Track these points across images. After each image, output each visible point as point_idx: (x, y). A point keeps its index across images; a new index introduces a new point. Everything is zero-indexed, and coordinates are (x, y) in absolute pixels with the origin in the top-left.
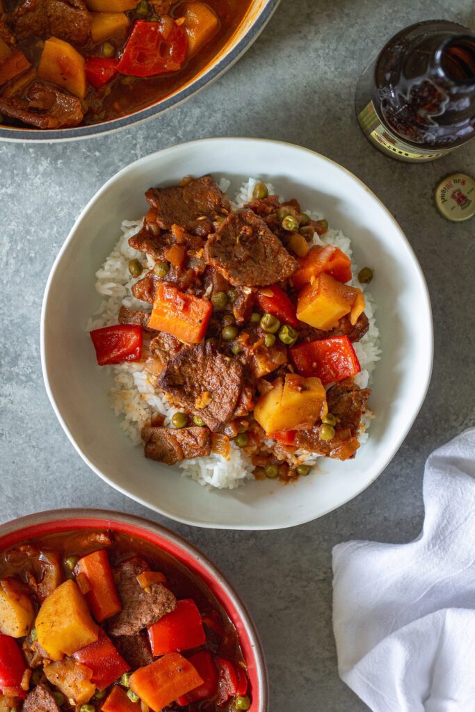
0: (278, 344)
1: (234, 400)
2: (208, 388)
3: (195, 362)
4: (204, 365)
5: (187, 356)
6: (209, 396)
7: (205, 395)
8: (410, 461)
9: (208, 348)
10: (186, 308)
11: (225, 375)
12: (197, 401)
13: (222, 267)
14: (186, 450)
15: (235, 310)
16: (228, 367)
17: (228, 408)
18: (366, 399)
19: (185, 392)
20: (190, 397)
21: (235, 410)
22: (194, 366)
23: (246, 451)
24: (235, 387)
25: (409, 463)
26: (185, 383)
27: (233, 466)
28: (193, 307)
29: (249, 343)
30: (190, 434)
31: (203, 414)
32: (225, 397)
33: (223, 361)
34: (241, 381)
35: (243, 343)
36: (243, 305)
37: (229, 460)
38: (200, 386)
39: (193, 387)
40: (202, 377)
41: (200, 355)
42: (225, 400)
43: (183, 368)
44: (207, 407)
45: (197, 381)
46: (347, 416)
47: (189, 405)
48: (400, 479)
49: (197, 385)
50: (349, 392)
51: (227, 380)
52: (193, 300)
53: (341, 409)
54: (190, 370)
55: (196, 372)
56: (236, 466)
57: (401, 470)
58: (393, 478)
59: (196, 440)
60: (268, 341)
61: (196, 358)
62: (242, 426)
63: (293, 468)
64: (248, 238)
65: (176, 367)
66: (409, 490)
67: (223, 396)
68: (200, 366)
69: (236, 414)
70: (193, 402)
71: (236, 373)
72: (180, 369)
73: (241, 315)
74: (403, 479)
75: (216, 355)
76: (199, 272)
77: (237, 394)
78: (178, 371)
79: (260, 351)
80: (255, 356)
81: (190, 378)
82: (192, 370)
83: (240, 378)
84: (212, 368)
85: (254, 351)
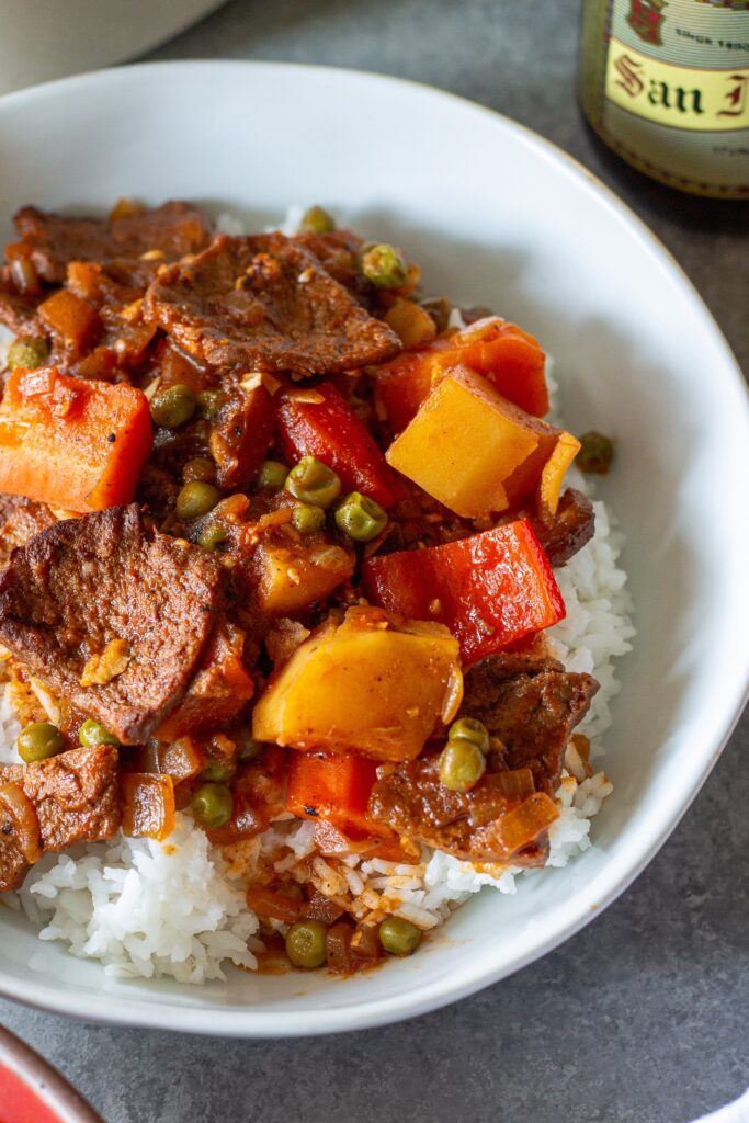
0: (329, 530)
1: (190, 650)
2: (124, 634)
3: (91, 557)
4: (115, 569)
5: (69, 537)
6: (124, 650)
7: (112, 647)
8: (723, 976)
9: (131, 517)
10: (77, 411)
11: (172, 589)
12: (89, 666)
13: (187, 324)
14: (48, 819)
15: (214, 439)
16: (182, 565)
17: (171, 671)
18: (581, 698)
19: (55, 645)
20: (69, 657)
21: (190, 677)
22: (87, 568)
23: (231, 861)
24: (196, 619)
25: (719, 981)
26: (59, 621)
27: (185, 876)
28: (96, 408)
29: (247, 517)
30: (61, 766)
31: (100, 698)
32: (167, 645)
33: (169, 550)
34: (213, 599)
35: (232, 517)
36: (239, 418)
37: (171, 850)
38: (101, 630)
39: (81, 632)
40: (107, 604)
41: (105, 532)
42: (168, 652)
43: (54, 573)
44: (115, 679)
45: (94, 615)
46: (527, 740)
47: (65, 678)
48: (691, 1024)
49: (92, 627)
50: (532, 673)
51: (178, 602)
52: (97, 391)
53: (508, 716)
54: (73, 581)
55: (93, 589)
56: (193, 877)
57: (696, 998)
58: (674, 1021)
59: (77, 779)
60: (302, 516)
61: (93, 544)
62: (216, 750)
63: (369, 923)
64: (267, 284)
65: (34, 565)
66: (720, 1057)
67: (162, 643)
68: (103, 569)
69: (194, 691)
70: (79, 672)
71: (202, 578)
72: (45, 571)
73: (232, 452)
74: (701, 1024)
75: (151, 539)
76: (128, 355)
77: (200, 634)
78: (38, 580)
79: (277, 538)
80: (260, 548)
81: (74, 608)
82: (81, 581)
83: (214, 590)
84: (136, 574)
85: (260, 534)
